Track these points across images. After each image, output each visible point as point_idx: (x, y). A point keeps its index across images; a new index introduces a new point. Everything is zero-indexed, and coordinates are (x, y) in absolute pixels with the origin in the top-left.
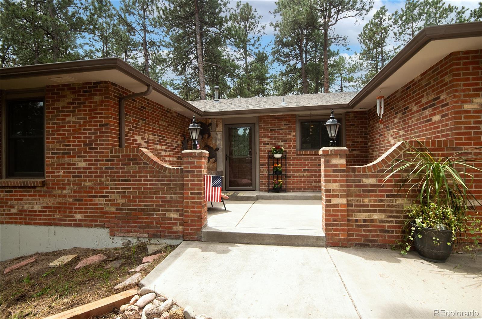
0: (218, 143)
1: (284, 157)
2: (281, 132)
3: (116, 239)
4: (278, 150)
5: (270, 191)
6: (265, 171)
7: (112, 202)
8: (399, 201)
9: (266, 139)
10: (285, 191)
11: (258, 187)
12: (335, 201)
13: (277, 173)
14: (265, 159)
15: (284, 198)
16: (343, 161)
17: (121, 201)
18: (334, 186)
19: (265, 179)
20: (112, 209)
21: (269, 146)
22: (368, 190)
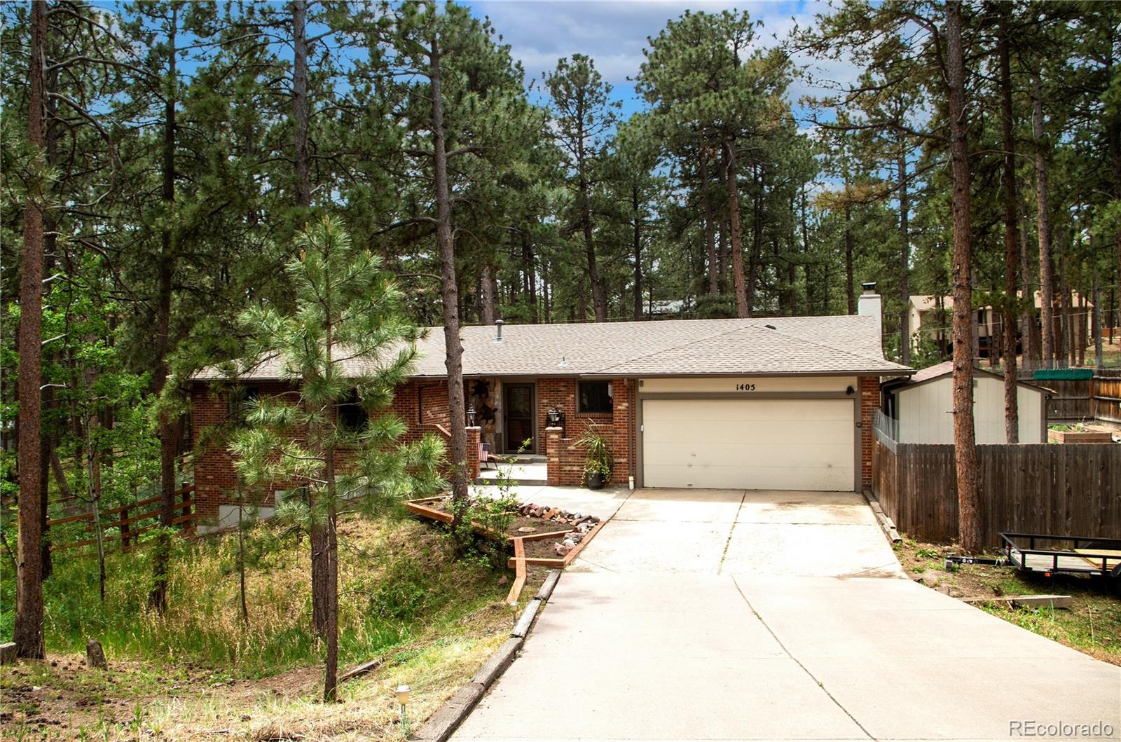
0: (496, 403)
8: (586, 460)
9: (545, 401)
11: (537, 451)
12: (552, 460)
16: (556, 436)
18: (552, 451)
21: (548, 408)
22: (571, 453)
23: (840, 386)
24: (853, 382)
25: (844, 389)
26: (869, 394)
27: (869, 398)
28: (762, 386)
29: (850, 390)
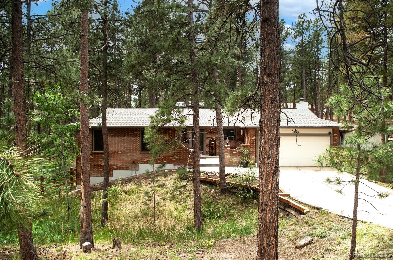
0: (190, 137)
1: (215, 143)
2: (214, 133)
3: (175, 167)
4: (213, 140)
5: (209, 155)
6: (208, 148)
7: (175, 158)
8: (240, 157)
9: (208, 136)
10: (215, 155)
11: (205, 154)
12: (227, 157)
13: (212, 149)
14: (208, 143)
15: (215, 158)
16: (229, 149)
17: (177, 157)
18: (227, 154)
19: (208, 151)
20: (175, 159)
21: (210, 138)
22: (234, 155)
23: (326, 132)
24: (331, 130)
25: (327, 132)
26: (336, 134)
27: (336, 136)
28: (301, 131)
29: (330, 133)
